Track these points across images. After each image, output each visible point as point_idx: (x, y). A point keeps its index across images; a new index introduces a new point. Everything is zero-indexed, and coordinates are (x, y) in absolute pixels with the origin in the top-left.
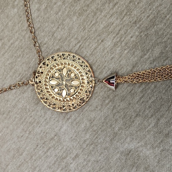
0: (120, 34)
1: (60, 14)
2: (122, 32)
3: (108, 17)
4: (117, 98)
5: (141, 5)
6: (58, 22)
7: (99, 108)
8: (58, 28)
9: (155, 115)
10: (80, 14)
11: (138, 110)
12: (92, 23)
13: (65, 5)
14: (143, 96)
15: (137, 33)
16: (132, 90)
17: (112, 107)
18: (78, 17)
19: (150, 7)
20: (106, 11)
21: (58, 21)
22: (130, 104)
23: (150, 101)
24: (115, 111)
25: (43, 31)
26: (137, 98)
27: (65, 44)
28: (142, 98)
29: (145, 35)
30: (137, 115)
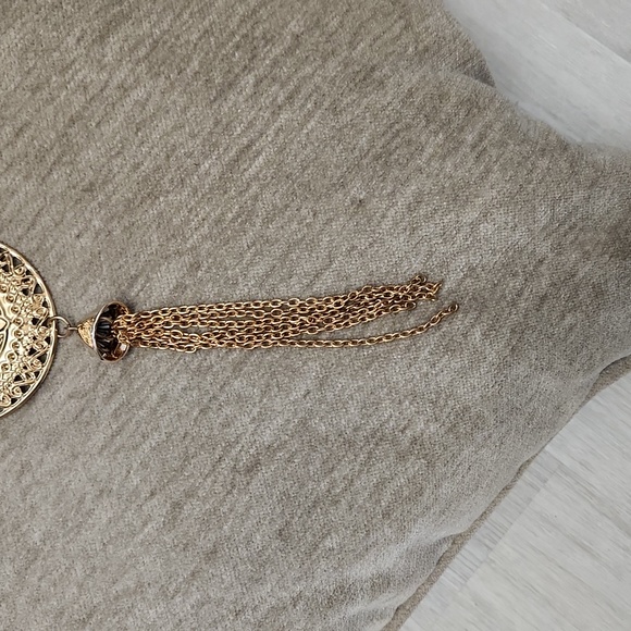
0: (39, 228)
2: (46, 220)
4: (30, 438)
11: (104, 476)
14: (119, 432)
15: (96, 223)
16: (83, 410)
22: (75, 457)
23: (146, 447)
24: (27, 479)
26: (99, 439)
28: (117, 435)
30: (102, 491)
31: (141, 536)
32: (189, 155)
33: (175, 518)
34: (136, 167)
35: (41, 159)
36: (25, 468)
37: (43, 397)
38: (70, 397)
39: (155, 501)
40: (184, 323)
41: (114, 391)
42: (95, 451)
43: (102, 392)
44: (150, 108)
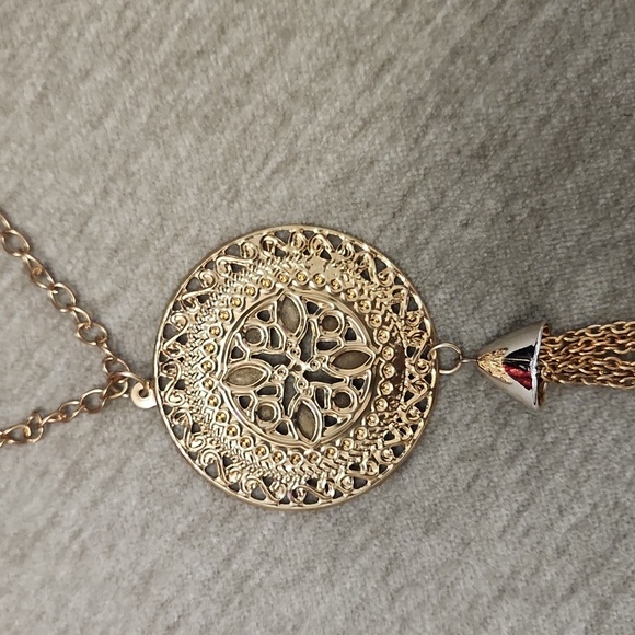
0: (408, 214)
1: (109, 123)
2: (419, 202)
3: (349, 130)
4: (403, 519)
5: (506, 65)
6: (105, 165)
7: (321, 569)
8: (106, 192)
9: (588, 584)
10: (210, 124)
11: (506, 570)
12: (272, 164)
13: (136, 82)
14: (526, 506)
16: (477, 477)
18: (199, 139)
19: (550, 72)
20: (338, 104)
21: (101, 158)
22: (466, 544)
23: (563, 526)
25: (34, 213)
26: (499, 517)
27: (141, 270)
28: (524, 511)
29: (533, 210)
30: (502, 591)
32: (616, 101)
36: (393, 563)
37: (420, 460)
40: (622, 347)
42: (494, 534)
43: (504, 450)
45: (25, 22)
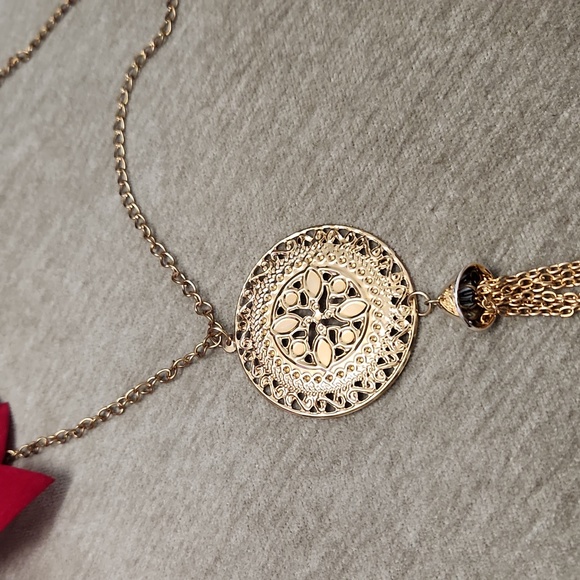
0: (392, 208)
1: (216, 182)
2: (399, 199)
3: (352, 157)
6: (213, 206)
8: (214, 223)
10: (269, 171)
11: (480, 464)
12: (305, 190)
13: (229, 155)
14: (494, 412)
16: (450, 392)
17: (387, 459)
18: (263, 182)
20: (343, 145)
21: (212, 203)
22: (446, 444)
23: (525, 429)
24: (397, 472)
25: (178, 242)
26: (471, 422)
27: (231, 266)
28: (492, 417)
30: (479, 483)
31: (530, 536)
32: (546, 108)
33: (568, 514)
34: (488, 130)
35: (390, 141)
38: (436, 378)
39: (541, 494)
41: (483, 368)
42: (468, 436)
43: (471, 369)
44: (499, 69)
45: (174, 133)
